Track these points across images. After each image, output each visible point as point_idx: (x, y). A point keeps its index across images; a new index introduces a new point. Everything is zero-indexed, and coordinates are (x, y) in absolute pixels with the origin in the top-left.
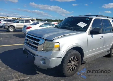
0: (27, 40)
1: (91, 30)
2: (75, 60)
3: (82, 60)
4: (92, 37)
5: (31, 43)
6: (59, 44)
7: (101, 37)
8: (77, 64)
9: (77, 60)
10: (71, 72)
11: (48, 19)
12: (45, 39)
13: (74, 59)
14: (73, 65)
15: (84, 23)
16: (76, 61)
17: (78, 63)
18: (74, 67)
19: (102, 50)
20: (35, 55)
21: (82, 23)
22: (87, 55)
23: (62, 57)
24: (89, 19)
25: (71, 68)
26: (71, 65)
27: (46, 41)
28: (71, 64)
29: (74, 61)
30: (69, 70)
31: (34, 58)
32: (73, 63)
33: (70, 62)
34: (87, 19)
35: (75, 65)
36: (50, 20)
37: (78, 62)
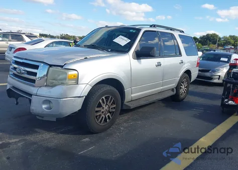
0: (15, 68)
1: (138, 50)
2: (110, 102)
3: (122, 103)
4: (140, 63)
5: (23, 73)
6: (76, 72)
7: (157, 64)
8: (114, 110)
9: (114, 103)
10: (102, 124)
11: (67, 35)
12: (49, 65)
13: (107, 101)
14: (106, 112)
15: (126, 38)
16: (112, 104)
17: (114, 108)
18: (107, 115)
19: (161, 88)
20: (31, 95)
21: (123, 37)
22: (132, 95)
23: (83, 97)
24: (134, 31)
25: (101, 117)
26: (103, 112)
27: (51, 68)
28: (102, 110)
29: (107, 104)
30: (98, 121)
31: (30, 100)
32: (106, 108)
33: (100, 106)
34: (131, 31)
35: (110, 113)
36: (71, 36)
37: (115, 106)
